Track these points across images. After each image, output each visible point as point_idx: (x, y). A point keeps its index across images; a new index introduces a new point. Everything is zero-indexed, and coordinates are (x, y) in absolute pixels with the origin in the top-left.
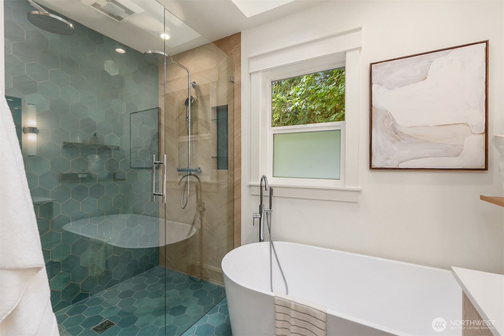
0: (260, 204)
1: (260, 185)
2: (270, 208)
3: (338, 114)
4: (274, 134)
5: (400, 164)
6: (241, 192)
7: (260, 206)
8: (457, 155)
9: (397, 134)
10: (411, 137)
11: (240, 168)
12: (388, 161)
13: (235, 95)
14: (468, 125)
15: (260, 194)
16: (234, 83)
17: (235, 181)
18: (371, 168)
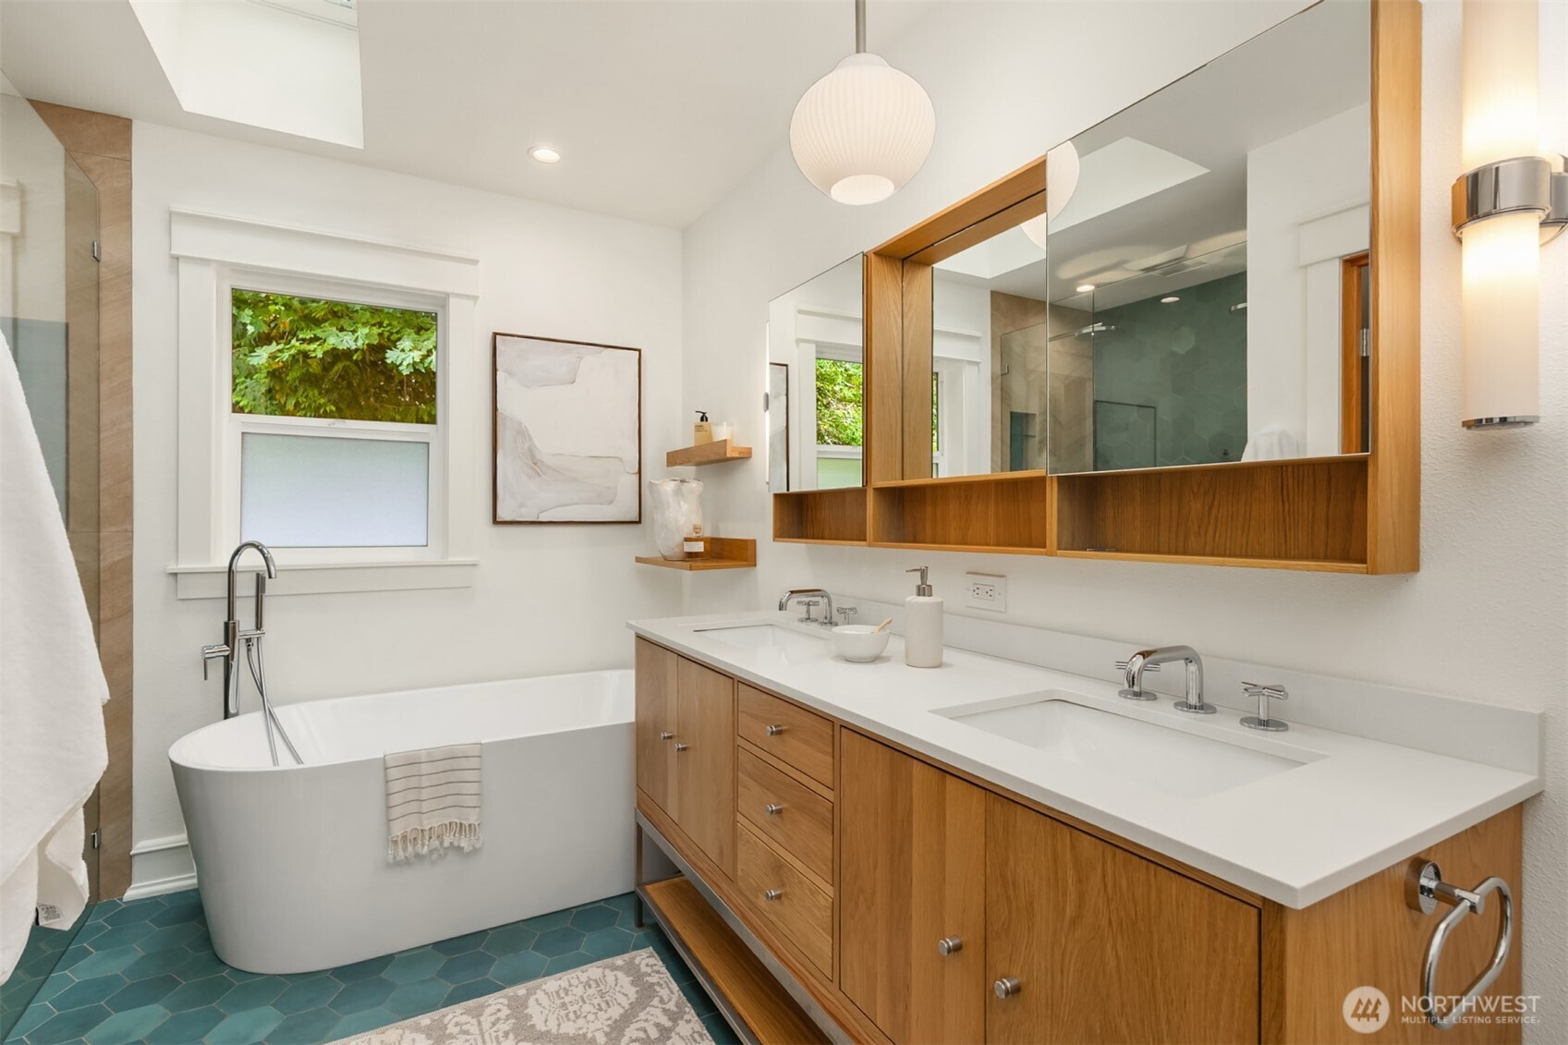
0: (226, 620)
1: (227, 570)
2: (259, 626)
3: (281, 347)
4: (243, 433)
5: (541, 515)
6: (131, 597)
7: (226, 625)
8: (611, 502)
9: (535, 464)
10: (555, 470)
11: (128, 527)
12: (523, 510)
13: (103, 302)
14: (621, 460)
15: (226, 595)
16: (98, 261)
17: (102, 565)
18: (496, 521)
